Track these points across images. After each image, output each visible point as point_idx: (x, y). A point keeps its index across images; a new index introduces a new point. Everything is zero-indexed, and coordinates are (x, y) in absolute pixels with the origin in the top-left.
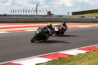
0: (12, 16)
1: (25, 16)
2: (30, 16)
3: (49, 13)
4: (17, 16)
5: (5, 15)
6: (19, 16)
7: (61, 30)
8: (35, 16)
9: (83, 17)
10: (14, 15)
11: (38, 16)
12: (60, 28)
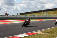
3: (6, 14)
9: (26, 16)
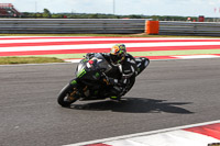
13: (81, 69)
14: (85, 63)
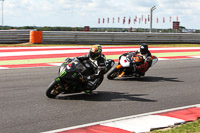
0: (100, 30)
1: (126, 30)
2: (138, 30)
3: (176, 24)
4: (110, 30)
5: (87, 29)
6: (116, 30)
7: (138, 64)
8: (147, 30)
10: (105, 29)
11: (154, 30)
12: (136, 59)
13: (63, 71)
14: (65, 66)
